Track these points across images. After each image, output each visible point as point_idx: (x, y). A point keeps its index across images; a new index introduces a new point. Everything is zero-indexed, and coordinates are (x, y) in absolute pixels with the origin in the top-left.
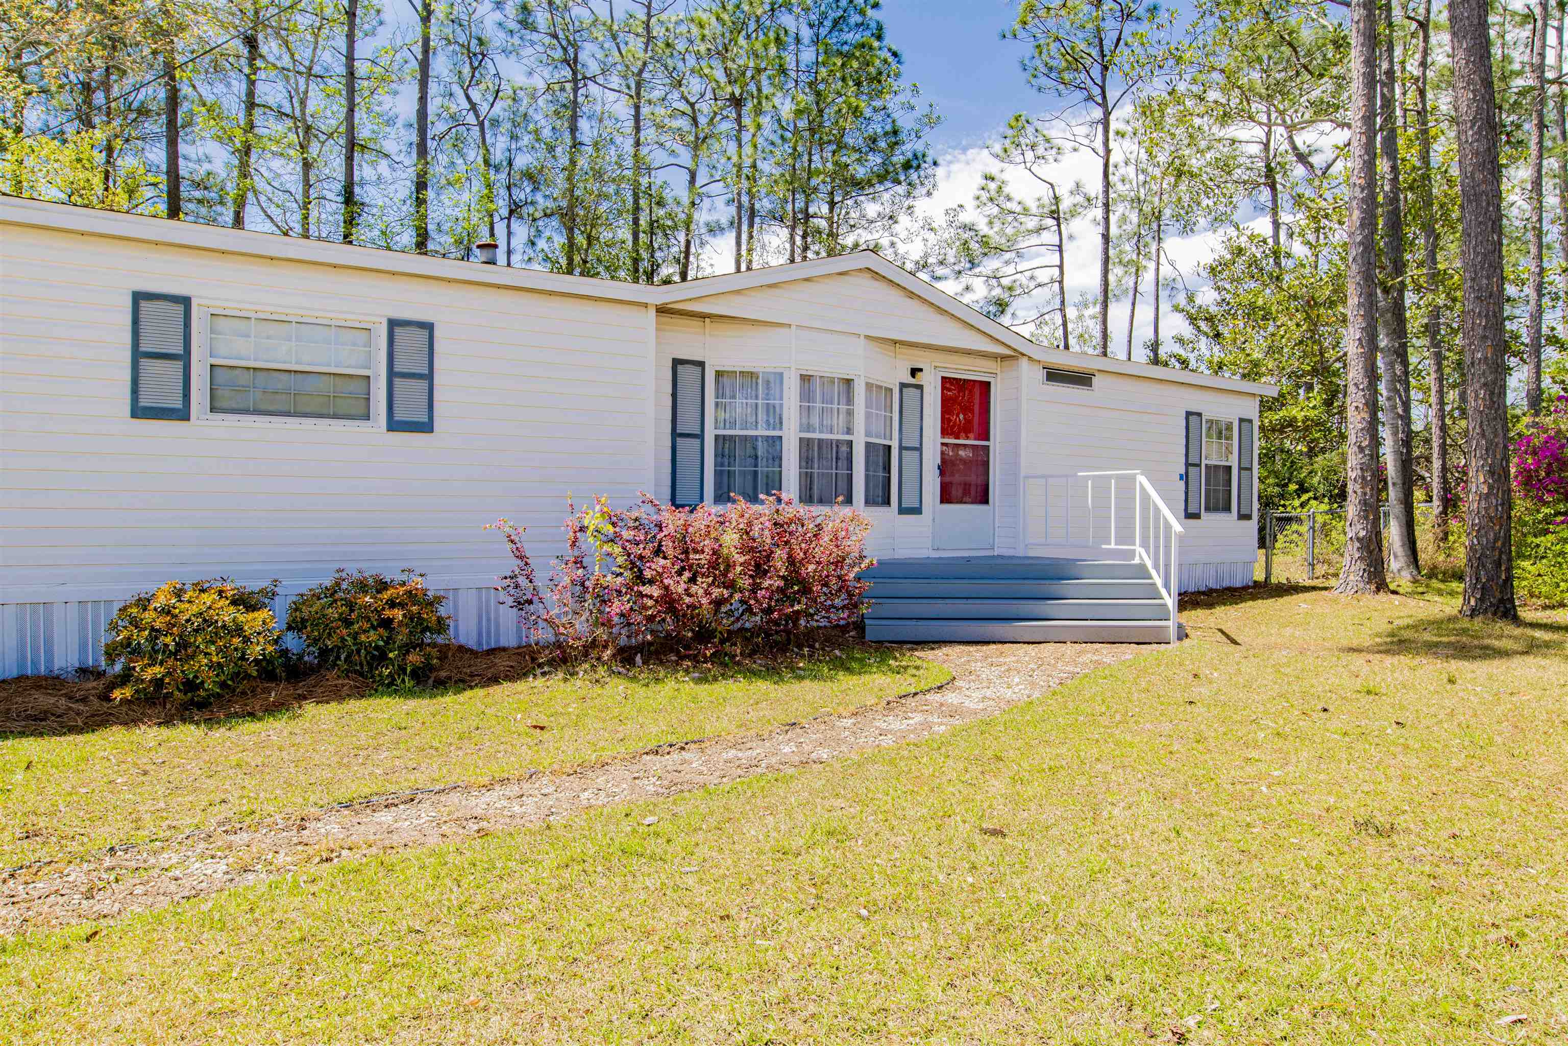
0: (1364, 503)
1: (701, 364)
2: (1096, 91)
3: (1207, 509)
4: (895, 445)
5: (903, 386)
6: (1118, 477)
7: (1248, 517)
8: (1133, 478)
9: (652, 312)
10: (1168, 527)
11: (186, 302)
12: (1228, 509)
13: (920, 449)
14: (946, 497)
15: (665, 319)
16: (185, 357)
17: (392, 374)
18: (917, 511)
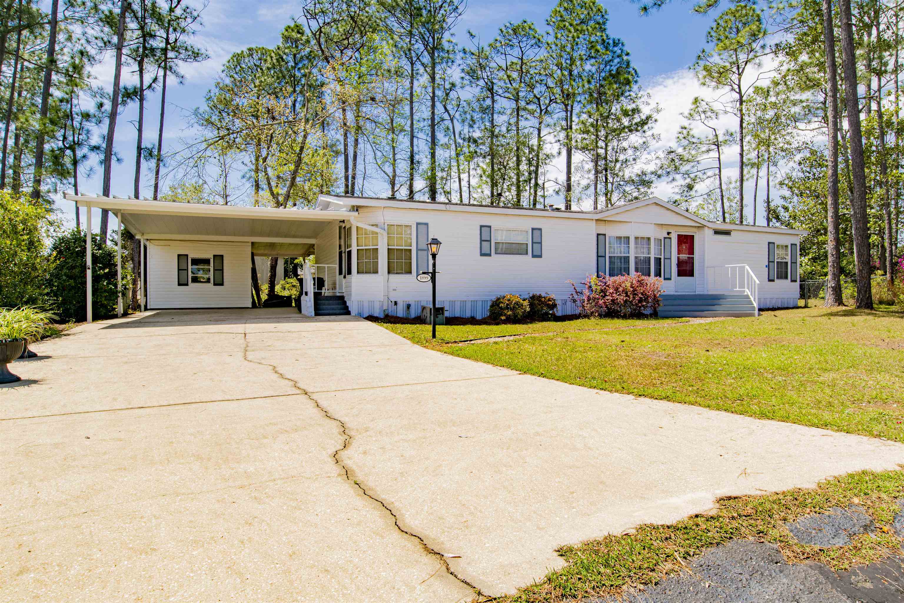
0: (834, 274)
1: (605, 235)
2: (736, 87)
3: (778, 278)
4: (662, 257)
5: (665, 238)
6: (739, 267)
7: (795, 281)
8: (744, 267)
9: (594, 221)
10: (755, 282)
11: (490, 227)
12: (786, 278)
13: (670, 259)
14: (679, 275)
15: (599, 222)
16: (490, 241)
17: (533, 243)
18: (670, 279)
